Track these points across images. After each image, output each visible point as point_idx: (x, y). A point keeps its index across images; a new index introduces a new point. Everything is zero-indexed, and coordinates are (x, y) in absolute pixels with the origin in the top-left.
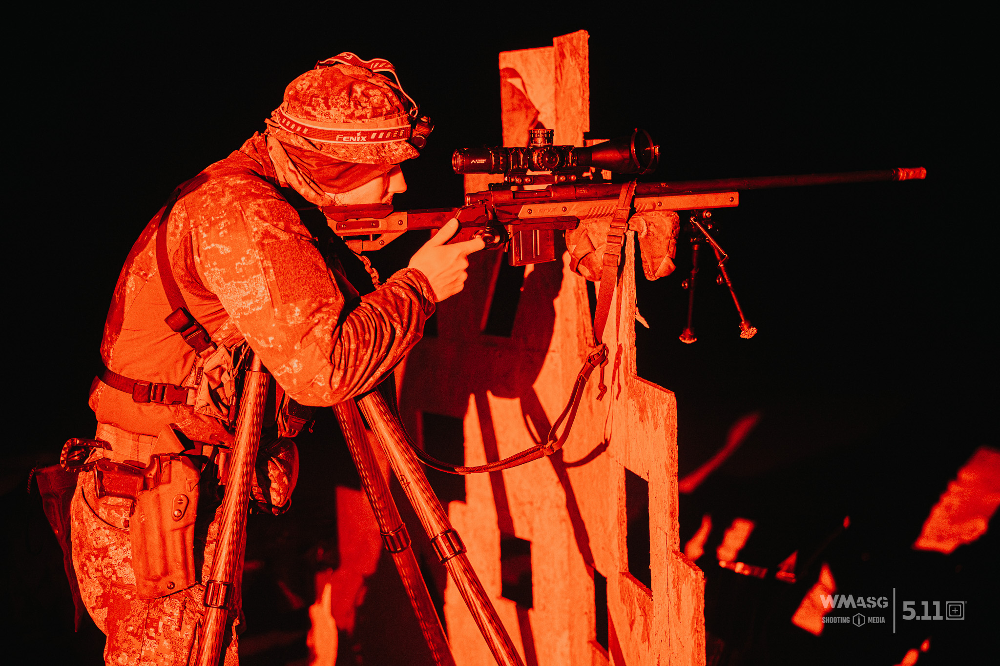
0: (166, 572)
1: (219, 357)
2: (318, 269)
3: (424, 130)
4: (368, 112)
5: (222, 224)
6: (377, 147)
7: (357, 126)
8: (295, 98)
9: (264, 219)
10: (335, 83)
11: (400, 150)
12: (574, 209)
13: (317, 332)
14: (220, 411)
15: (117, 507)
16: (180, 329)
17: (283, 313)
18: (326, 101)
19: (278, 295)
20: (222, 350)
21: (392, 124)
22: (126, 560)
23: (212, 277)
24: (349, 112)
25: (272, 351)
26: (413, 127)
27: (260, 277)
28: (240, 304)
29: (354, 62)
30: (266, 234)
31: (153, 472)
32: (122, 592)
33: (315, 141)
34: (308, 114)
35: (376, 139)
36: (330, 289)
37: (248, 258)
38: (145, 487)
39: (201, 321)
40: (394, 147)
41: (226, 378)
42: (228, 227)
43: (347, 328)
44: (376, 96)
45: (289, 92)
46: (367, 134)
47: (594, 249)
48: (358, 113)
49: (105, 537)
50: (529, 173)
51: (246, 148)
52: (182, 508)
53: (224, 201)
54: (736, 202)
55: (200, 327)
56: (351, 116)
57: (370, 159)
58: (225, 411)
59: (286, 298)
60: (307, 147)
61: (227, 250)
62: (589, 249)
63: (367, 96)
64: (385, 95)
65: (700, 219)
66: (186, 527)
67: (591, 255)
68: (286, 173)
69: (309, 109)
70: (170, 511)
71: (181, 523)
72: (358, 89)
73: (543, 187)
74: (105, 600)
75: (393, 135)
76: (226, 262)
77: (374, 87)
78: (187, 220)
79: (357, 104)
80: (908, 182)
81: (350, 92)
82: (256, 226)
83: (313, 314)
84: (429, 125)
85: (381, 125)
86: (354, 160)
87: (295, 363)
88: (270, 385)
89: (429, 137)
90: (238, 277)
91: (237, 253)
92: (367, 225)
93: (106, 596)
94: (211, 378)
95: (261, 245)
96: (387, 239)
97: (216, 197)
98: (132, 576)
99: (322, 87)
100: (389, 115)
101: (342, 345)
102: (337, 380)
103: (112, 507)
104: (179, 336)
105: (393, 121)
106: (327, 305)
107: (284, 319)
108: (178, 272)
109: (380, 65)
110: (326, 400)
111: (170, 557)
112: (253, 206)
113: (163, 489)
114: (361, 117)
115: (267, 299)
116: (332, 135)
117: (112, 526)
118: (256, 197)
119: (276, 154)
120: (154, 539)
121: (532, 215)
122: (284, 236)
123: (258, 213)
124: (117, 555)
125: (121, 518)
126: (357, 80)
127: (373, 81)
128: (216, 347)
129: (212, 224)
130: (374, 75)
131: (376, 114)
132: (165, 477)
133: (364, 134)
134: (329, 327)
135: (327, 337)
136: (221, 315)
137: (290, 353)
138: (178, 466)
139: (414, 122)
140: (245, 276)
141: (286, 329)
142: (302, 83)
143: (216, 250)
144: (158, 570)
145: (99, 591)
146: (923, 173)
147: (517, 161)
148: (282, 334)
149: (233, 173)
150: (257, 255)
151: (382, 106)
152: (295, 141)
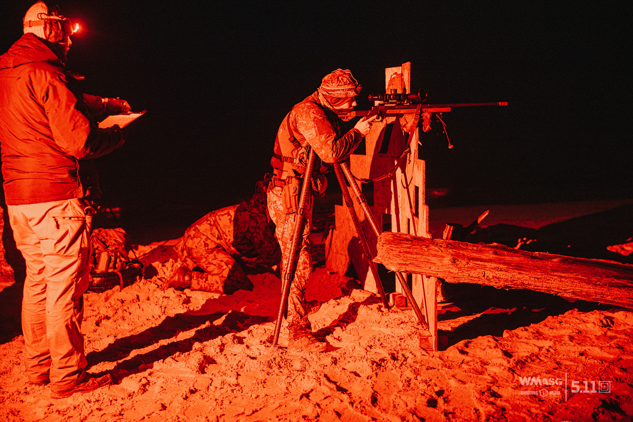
0: (291, 207)
1: (303, 150)
2: (329, 126)
3: (359, 88)
4: (343, 84)
5: (304, 116)
6: (346, 93)
7: (340, 88)
8: (324, 82)
9: (314, 114)
10: (334, 77)
11: (352, 94)
12: (402, 111)
13: (329, 142)
14: (303, 165)
15: (278, 191)
16: (292, 142)
17: (320, 138)
18: (332, 82)
19: (318, 133)
20: (303, 148)
21: (350, 87)
22: (280, 204)
23: (301, 130)
24: (338, 84)
25: (317, 148)
26: (356, 87)
27: (313, 129)
28: (309, 136)
29: (341, 71)
30: (315, 118)
31: (287, 180)
32: (279, 212)
33: (330, 93)
34: (327, 85)
35: (346, 91)
36: (332, 131)
37: (310, 124)
38: (285, 184)
39: (299, 140)
40: (350, 93)
41: (305, 156)
42: (306, 116)
43: (338, 142)
44: (345, 79)
45: (323, 80)
46: (343, 90)
47: (407, 123)
48: (340, 84)
49: (275, 198)
50: (390, 101)
51: (313, 95)
52: (295, 190)
53: (305, 109)
54: (450, 110)
55: (298, 142)
56: (338, 85)
57: (344, 96)
58: (304, 165)
59: (320, 134)
60: (327, 94)
61: (305, 122)
62: (406, 123)
63: (343, 80)
64: (347, 79)
65: (439, 115)
66: (296, 195)
67: (407, 125)
68: (323, 102)
69: (327, 84)
70: (292, 191)
71: (294, 194)
72: (340, 78)
73: (394, 105)
74: (276, 215)
75: (349, 90)
76: (305, 125)
77: (345, 77)
78: (295, 115)
79: (340, 82)
80: (502, 106)
81: (338, 79)
82: (312, 116)
83: (328, 138)
84: (361, 86)
85: (347, 87)
86: (339, 97)
87: (323, 151)
88: (316, 156)
89: (361, 90)
90: (308, 129)
91: (308, 123)
92: (345, 114)
93: (276, 214)
94: (300, 156)
95: (314, 120)
96: (350, 118)
97: (303, 108)
98: (282, 208)
99: (331, 78)
100: (349, 84)
101: (336, 146)
102: (334, 155)
103: (277, 191)
104: (291, 143)
105: (350, 86)
106: (332, 135)
107: (320, 139)
108: (292, 127)
109: (347, 71)
110: (332, 161)
111: (292, 204)
112: (312, 111)
113: (290, 185)
114: (341, 85)
115: (315, 135)
116: (334, 91)
117: (277, 196)
118: (313, 108)
119: (321, 98)
120: (288, 198)
121: (391, 112)
122: (320, 118)
123: (313, 112)
124: (279, 203)
125: (279, 193)
126: (340, 75)
127: (345, 76)
128: (302, 147)
129: (302, 116)
130: (345, 74)
131: (345, 84)
132: (290, 182)
133: (342, 90)
134: (331, 141)
135: (331, 144)
136: (304, 139)
137: (322, 148)
138: (294, 179)
139: (356, 86)
140: (310, 129)
141: (321, 142)
142: (326, 78)
143: (302, 122)
144: (289, 206)
145: (274, 212)
146: (507, 104)
147: (386, 97)
148: (320, 143)
149: (308, 102)
150: (313, 123)
151: (347, 82)
152: (325, 93)
